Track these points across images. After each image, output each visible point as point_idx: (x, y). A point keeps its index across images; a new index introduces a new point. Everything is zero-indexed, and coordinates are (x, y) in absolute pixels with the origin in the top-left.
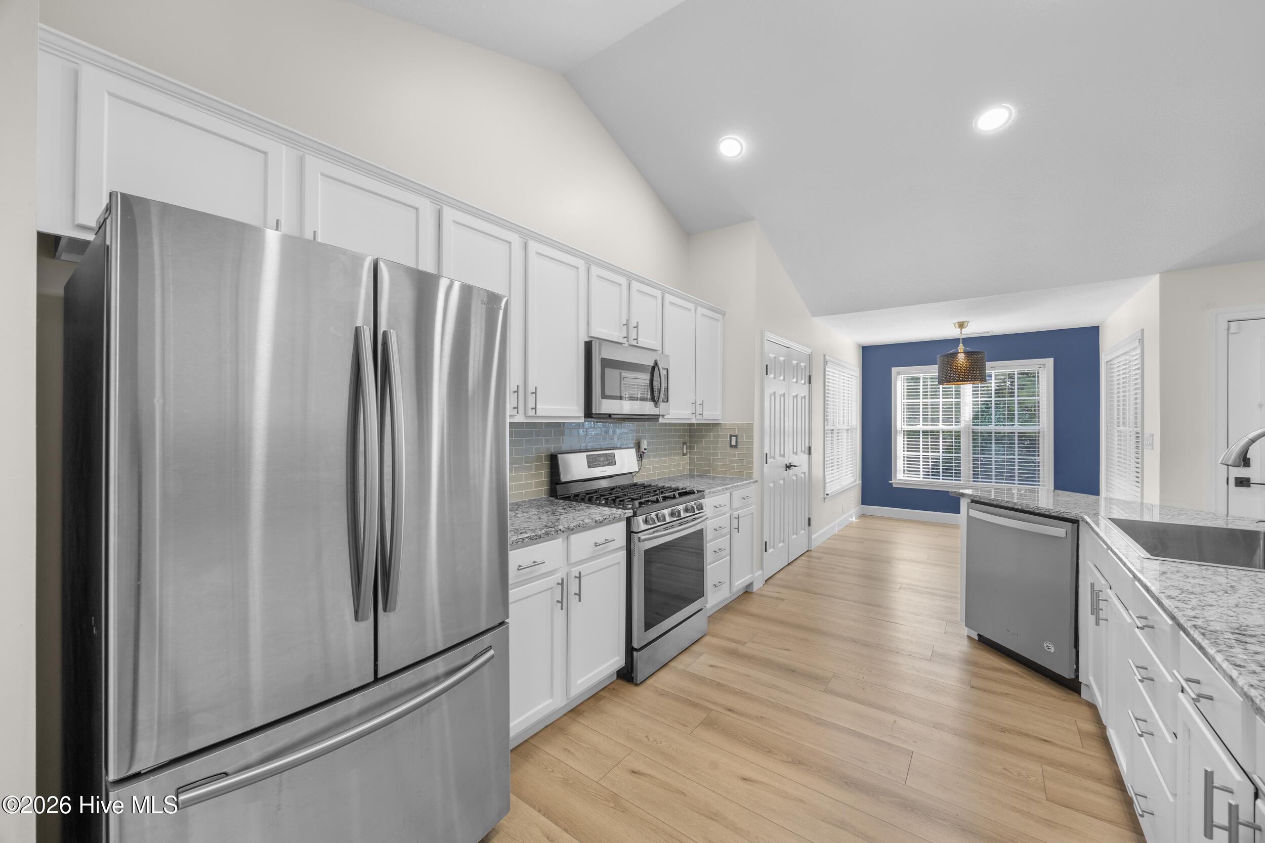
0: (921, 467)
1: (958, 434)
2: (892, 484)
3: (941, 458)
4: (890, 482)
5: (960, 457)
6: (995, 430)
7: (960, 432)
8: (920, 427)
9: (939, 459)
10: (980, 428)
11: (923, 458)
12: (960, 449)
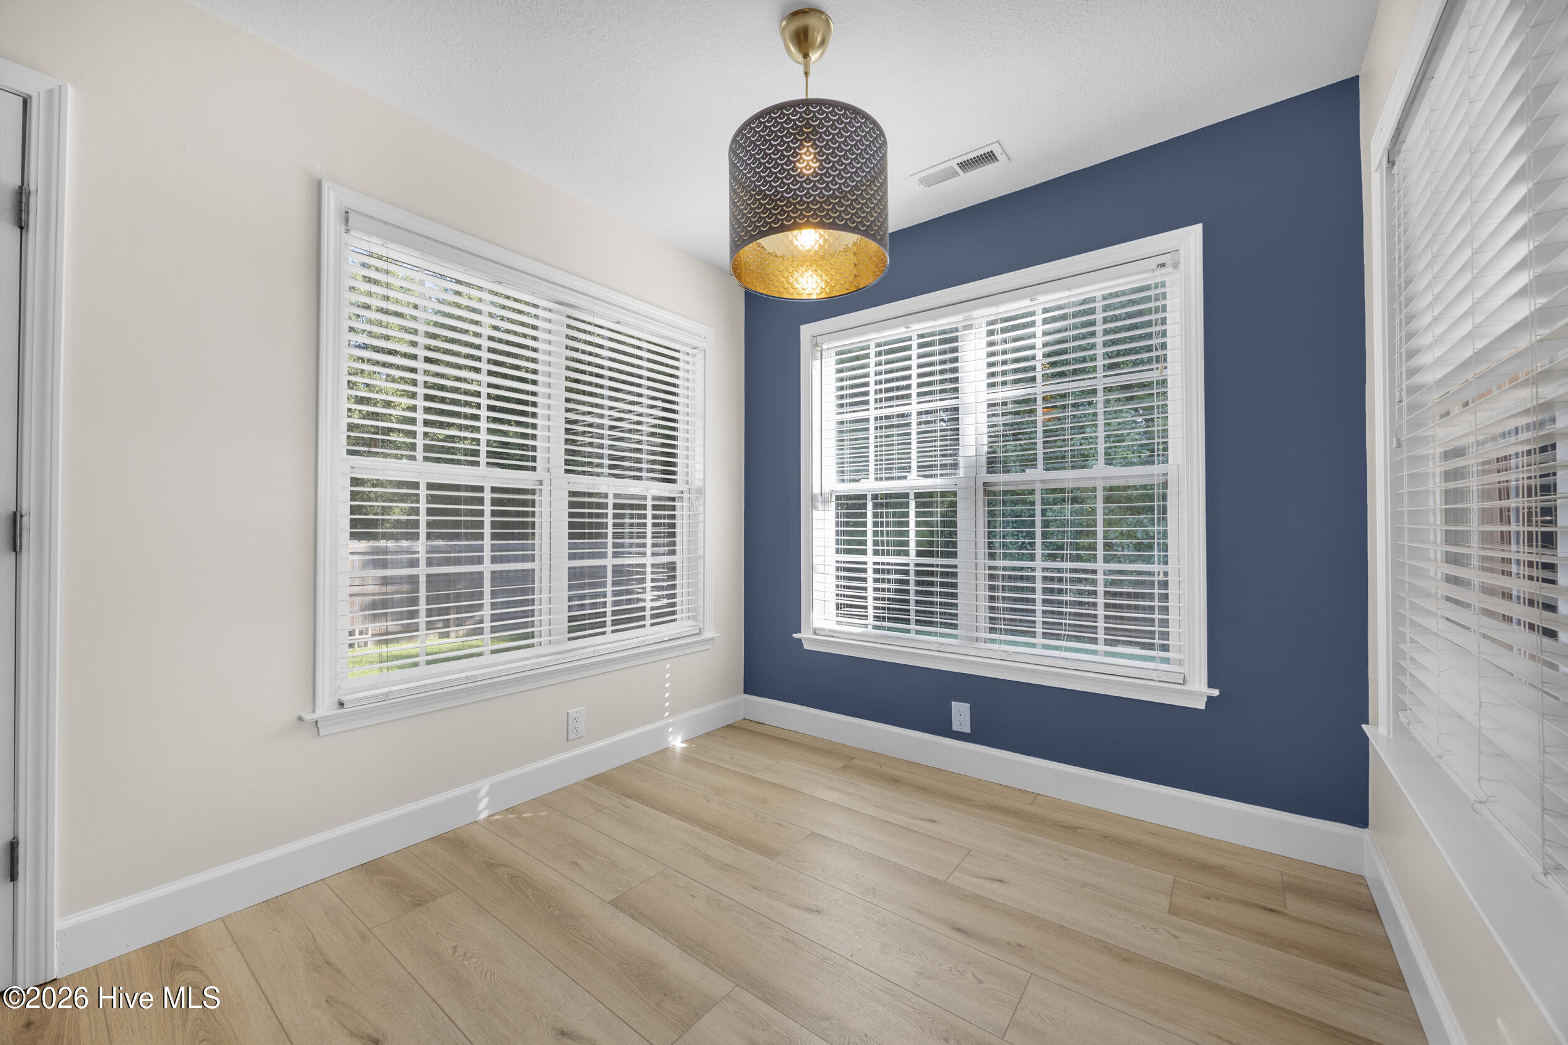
0: (870, 594)
1: (949, 499)
2: (800, 640)
3: (912, 568)
4: (795, 636)
5: (955, 567)
6: (1043, 481)
7: (955, 494)
8: (869, 485)
9: (907, 573)
10: (1001, 479)
11: (876, 571)
12: (955, 545)
